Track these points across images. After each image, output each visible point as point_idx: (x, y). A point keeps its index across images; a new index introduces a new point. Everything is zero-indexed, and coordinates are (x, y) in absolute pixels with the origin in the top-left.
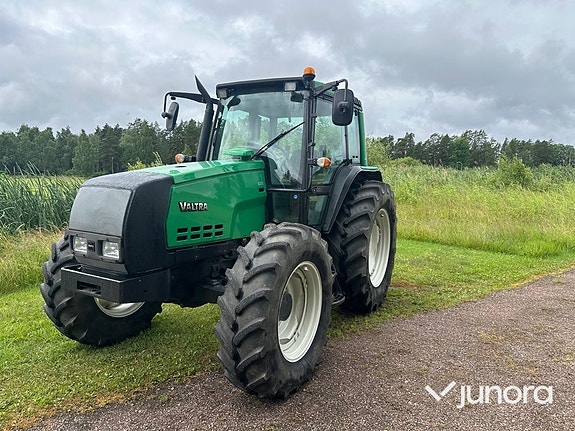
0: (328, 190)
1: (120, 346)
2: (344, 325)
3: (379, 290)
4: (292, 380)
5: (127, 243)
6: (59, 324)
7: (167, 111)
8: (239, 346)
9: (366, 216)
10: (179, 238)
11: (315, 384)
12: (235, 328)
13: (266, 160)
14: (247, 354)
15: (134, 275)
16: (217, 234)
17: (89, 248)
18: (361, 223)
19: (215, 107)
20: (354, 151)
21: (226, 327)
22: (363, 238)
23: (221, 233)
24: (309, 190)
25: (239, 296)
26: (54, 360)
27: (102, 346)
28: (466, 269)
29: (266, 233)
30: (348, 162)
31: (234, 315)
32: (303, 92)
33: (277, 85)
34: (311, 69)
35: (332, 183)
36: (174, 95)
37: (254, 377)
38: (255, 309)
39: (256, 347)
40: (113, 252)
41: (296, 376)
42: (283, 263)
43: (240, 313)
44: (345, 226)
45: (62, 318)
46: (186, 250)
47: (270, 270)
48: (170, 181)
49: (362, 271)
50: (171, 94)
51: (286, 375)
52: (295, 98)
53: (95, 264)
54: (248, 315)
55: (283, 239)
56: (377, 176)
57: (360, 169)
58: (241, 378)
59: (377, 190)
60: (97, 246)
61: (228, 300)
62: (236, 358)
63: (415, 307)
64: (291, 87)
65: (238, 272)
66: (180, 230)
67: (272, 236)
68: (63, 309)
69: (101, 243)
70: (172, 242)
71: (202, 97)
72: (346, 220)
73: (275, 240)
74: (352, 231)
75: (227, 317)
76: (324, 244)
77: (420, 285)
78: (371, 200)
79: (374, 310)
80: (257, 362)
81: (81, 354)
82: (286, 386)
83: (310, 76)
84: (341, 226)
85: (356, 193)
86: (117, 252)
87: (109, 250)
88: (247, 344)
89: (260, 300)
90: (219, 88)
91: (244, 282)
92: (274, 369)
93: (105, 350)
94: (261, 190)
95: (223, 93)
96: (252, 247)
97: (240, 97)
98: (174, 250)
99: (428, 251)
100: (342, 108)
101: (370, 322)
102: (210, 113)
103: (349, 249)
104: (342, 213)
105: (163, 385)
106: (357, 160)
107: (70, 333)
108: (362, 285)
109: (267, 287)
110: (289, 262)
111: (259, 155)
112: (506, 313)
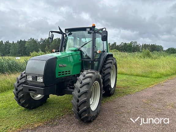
0: (99, 60)
1: (38, 109)
3: (113, 89)
4: (93, 116)
5: (45, 77)
6: (19, 102)
7: (50, 37)
8: (79, 106)
9: (110, 67)
10: (59, 75)
11: (99, 117)
12: (78, 101)
13: (81, 51)
14: (81, 109)
15: (47, 87)
16: (69, 73)
17: (33, 79)
18: (109, 69)
19: (65, 35)
20: (105, 48)
21: (75, 101)
22: (109, 73)
23: (70, 73)
24: (94, 60)
25: (79, 92)
26: (18, 114)
28: (136, 82)
29: (85, 73)
30: (104, 51)
31: (77, 97)
32: (92, 31)
33: (84, 29)
34: (94, 25)
35: (100, 58)
36: (52, 32)
37: (84, 115)
38: (84, 95)
39: (84, 106)
40: (40, 80)
41: (94, 115)
42: (91, 82)
43: (79, 97)
44: (104, 70)
45: (21, 101)
46: (61, 78)
47: (88, 84)
48: (56, 58)
49: (109, 83)
50: (51, 31)
51: (92, 114)
52: (89, 33)
53: (34, 83)
54: (82, 97)
55: (90, 75)
56: (112, 55)
57: (108, 53)
58: (79, 116)
59: (112, 59)
60: (35, 78)
61: (75, 93)
62: (78, 110)
63: (124, 94)
64: (88, 30)
66: (59, 73)
68: (21, 98)
69: (36, 77)
70: (57, 76)
71: (61, 32)
72: (104, 69)
73: (88, 75)
74: (106, 72)
75: (75, 98)
76: (100, 76)
77: (124, 87)
78: (111, 63)
79: (112, 95)
80: (85, 111)
82: (92, 118)
83: (94, 27)
84: (103, 70)
85: (107, 60)
86: (42, 80)
88: (82, 106)
89: (85, 93)
90: (66, 30)
91: (80, 88)
92: (89, 113)
93: (33, 110)
94: (80, 60)
95: (67, 31)
96: (81, 77)
97: (72, 32)
98: (57, 79)
99: (124, 77)
100: (104, 36)
101: (112, 98)
102: (63, 37)
103: (105, 77)
104: (103, 67)
106: (106, 51)
107: (23, 105)
108: (109, 88)
109: (87, 89)
110: (93, 81)
111: (79, 50)
112: (150, 94)
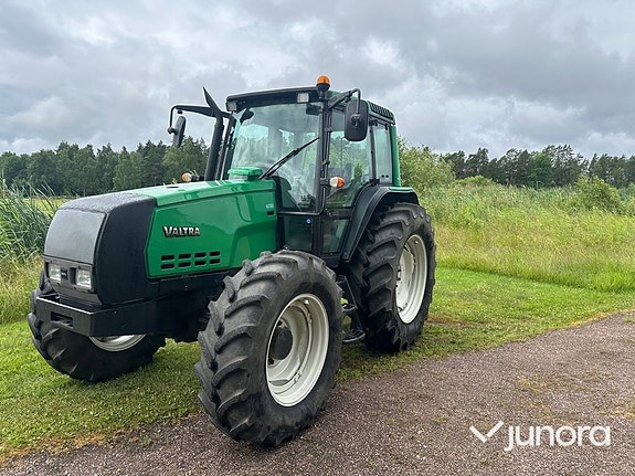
0: (350, 215)
1: (114, 383)
2: (366, 365)
3: (411, 327)
4: (285, 427)
5: (98, 272)
6: (47, 357)
7: (173, 127)
8: (218, 387)
9: (391, 243)
10: (163, 267)
11: (316, 431)
12: (214, 367)
13: (278, 180)
14: (227, 397)
15: (110, 306)
16: (212, 262)
17: (62, 276)
18: (386, 251)
19: (226, 122)
20: (383, 170)
21: (205, 366)
22: (388, 268)
23: (218, 261)
24: (323, 214)
25: (220, 332)
26: (41, 395)
27: (95, 382)
28: (523, 304)
29: (257, 262)
30: (375, 182)
31: (213, 353)
32: (319, 104)
33: (289, 97)
34: (325, 78)
35: (355, 206)
36: (180, 109)
37: (237, 422)
38: (236, 347)
39: (236, 388)
40: (85, 282)
41: (289, 421)
42: (271, 296)
43: (220, 351)
44: (369, 254)
45: (50, 351)
46: (177, 279)
47: (255, 304)
48: (153, 203)
49: (386, 304)
50: (177, 107)
51: (277, 420)
52: (311, 110)
53: (71, 294)
54: (228, 353)
55: (274, 269)
56: (412, 198)
57: (388, 189)
58: (224, 422)
59: (407, 213)
60: (70, 274)
61: (208, 336)
62: (216, 399)
63: (451, 346)
64: (304, 98)
65: (220, 306)
66: (164, 258)
67: (263, 265)
68: (51, 341)
69: (74, 271)
70: (155, 269)
71: (212, 110)
72: (370, 247)
73: (266, 269)
74: (375, 260)
75: (207, 355)
76: (330, 274)
77: (464, 321)
78: (399, 225)
79: (405, 348)
80: (238, 405)
81: (71, 390)
82: (276, 433)
83: (324, 86)
84: (364, 254)
85: (383, 217)
86: (89, 281)
87: (82, 279)
88: (227, 386)
89: (242, 337)
90: (230, 100)
91: (226, 317)
92: (260, 413)
93: (98, 386)
94: (270, 213)
95: (233, 106)
96: (240, 277)
97: (251, 110)
98: (158, 280)
99: (481, 283)
100: (354, 121)
101: (393, 363)
102: (220, 128)
103: (372, 279)
104: (365, 239)
105: (149, 427)
106: (389, 180)
107: (59, 366)
108: (387, 321)
109: (251, 322)
110: (280, 295)
111: (270, 175)
112: (554, 354)
